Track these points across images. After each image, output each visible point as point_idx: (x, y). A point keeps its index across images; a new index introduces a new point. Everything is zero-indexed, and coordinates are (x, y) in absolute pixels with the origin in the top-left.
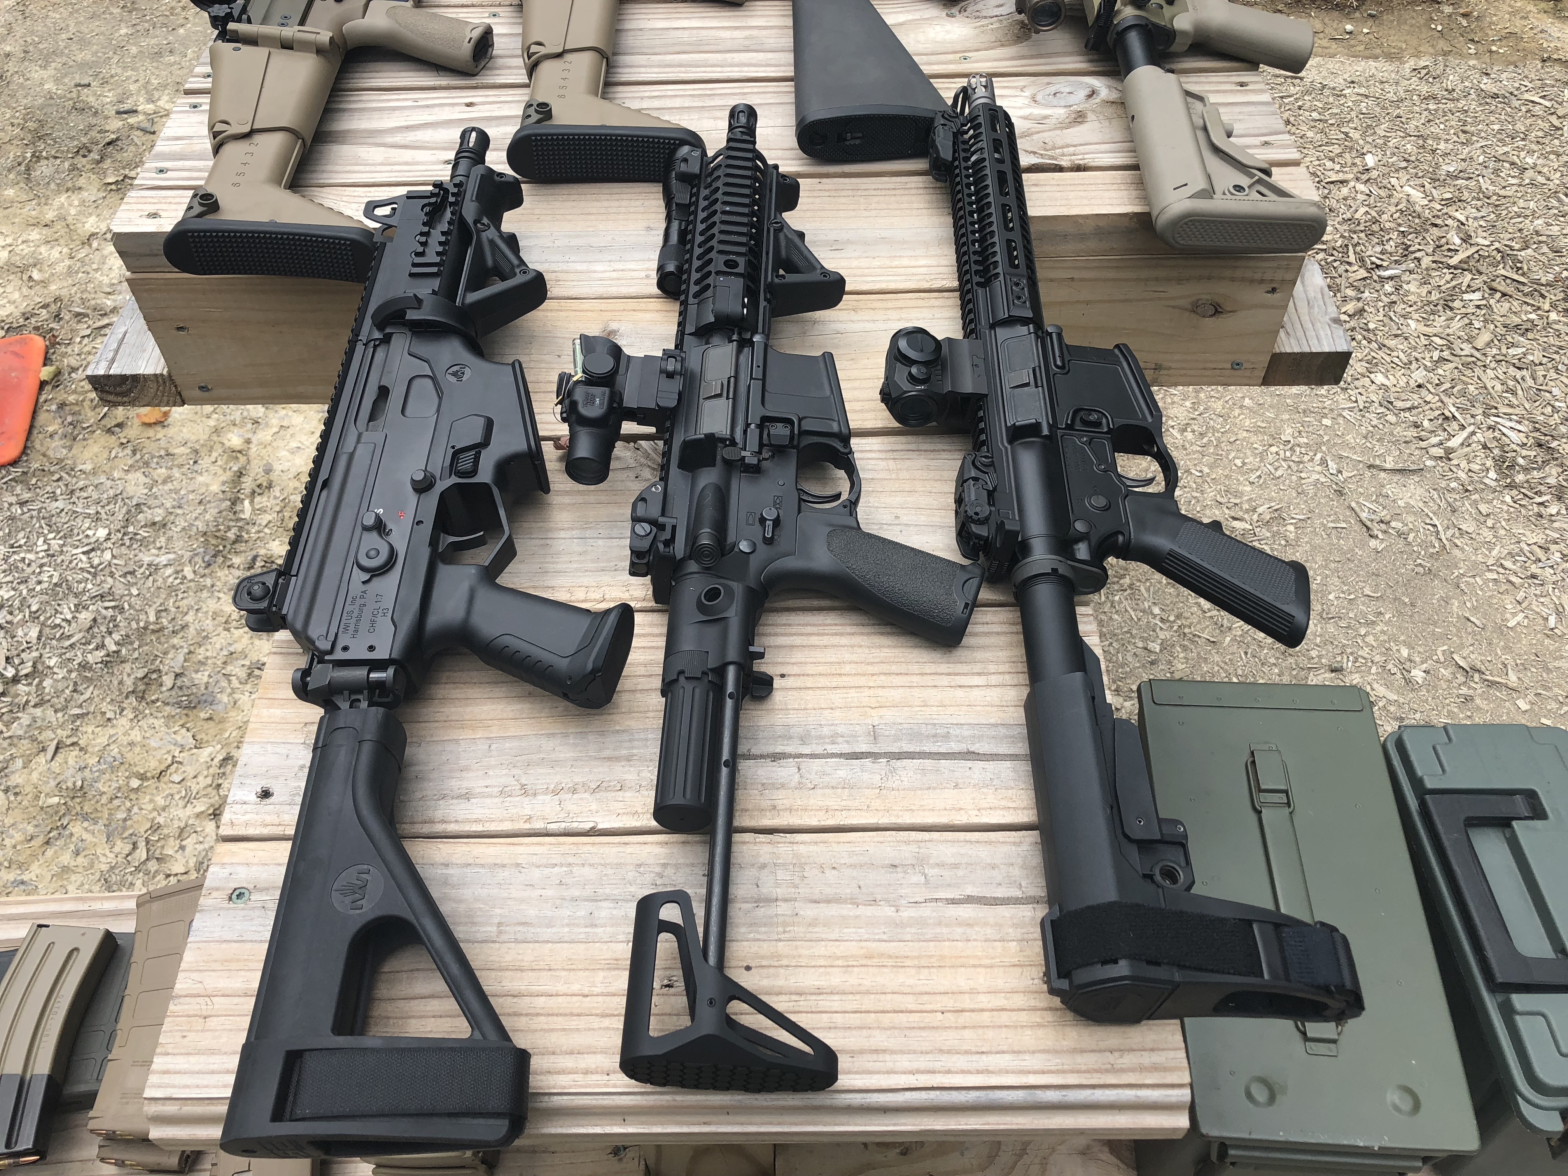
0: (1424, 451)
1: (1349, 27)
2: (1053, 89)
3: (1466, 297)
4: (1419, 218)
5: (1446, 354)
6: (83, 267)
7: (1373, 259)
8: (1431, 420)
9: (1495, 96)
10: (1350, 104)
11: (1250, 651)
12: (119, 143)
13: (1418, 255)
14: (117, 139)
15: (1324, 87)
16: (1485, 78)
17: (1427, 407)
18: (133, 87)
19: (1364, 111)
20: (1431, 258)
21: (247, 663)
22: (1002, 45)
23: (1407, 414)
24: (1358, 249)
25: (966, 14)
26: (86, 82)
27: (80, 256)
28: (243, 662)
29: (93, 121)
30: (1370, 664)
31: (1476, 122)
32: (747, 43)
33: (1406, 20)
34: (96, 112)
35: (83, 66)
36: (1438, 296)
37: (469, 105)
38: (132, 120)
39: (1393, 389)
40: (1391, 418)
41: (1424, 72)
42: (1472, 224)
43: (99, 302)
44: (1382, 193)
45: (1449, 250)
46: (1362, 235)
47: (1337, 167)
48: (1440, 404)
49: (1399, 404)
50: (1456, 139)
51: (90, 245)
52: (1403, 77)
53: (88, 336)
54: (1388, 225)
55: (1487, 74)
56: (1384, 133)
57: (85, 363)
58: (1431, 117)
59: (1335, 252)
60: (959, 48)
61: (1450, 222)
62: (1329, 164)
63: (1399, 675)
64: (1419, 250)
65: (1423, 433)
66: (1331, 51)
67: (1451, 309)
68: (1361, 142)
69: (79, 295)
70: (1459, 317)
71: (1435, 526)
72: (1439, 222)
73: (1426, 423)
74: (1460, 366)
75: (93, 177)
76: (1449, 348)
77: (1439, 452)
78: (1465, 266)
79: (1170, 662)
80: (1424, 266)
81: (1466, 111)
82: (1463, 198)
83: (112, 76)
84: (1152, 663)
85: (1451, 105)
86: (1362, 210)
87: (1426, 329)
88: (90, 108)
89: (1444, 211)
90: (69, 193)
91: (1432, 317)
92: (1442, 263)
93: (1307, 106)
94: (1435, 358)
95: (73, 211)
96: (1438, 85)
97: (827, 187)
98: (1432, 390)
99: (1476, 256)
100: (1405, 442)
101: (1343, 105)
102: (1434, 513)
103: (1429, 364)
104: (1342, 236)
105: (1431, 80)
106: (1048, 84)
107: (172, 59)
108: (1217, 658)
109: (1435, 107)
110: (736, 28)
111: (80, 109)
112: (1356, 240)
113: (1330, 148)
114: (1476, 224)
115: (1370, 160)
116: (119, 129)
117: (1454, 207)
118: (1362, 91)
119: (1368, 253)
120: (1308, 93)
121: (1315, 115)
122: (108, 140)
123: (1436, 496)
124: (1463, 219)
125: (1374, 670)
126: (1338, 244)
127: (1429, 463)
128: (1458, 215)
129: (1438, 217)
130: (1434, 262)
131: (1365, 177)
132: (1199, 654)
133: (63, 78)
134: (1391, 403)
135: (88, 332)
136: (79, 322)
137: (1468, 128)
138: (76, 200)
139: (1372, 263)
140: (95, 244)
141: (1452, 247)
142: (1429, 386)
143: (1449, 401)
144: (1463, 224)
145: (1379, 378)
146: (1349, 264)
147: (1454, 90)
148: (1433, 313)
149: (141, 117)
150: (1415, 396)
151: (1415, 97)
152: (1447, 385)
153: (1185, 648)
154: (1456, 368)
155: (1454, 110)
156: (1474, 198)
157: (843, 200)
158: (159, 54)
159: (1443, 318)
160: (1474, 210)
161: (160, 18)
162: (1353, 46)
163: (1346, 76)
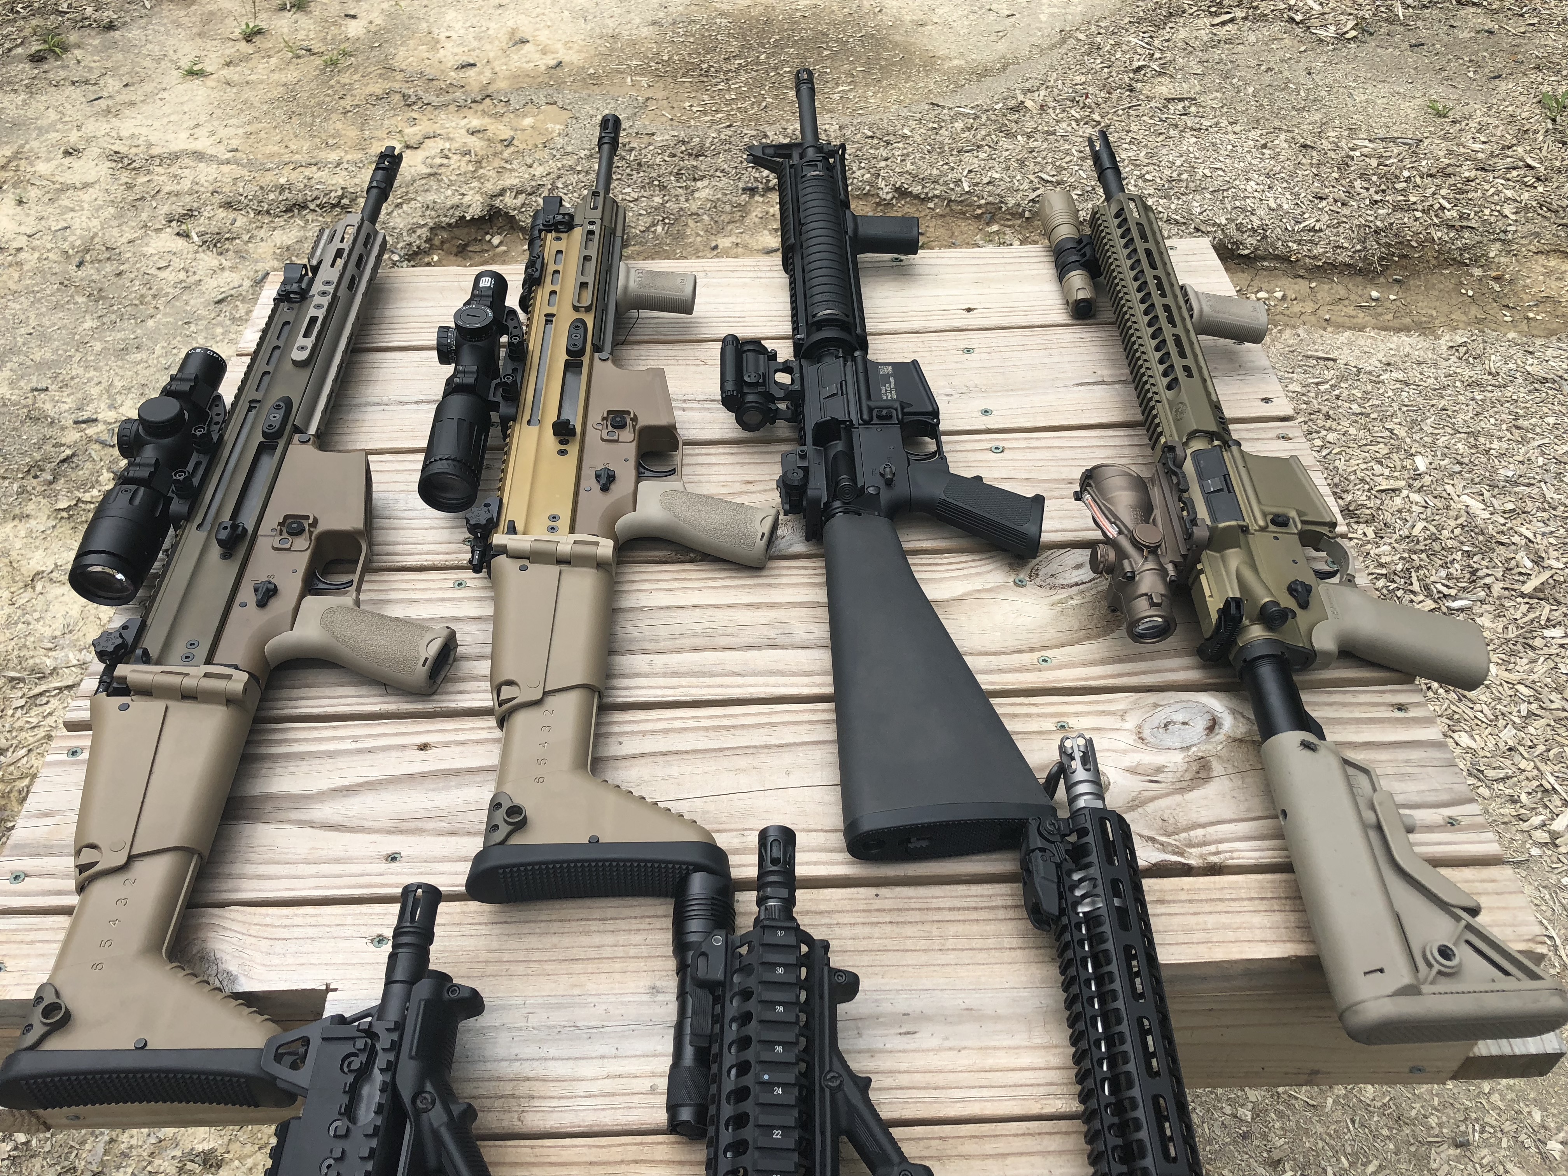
0: (1526, 835)
1: (1375, 294)
2: (1162, 716)
3: (1547, 633)
4: (1483, 534)
5: (1534, 707)
6: (24, 615)
7: (1439, 586)
8: (1529, 793)
9: (1544, 381)
10: (1390, 393)
11: (1357, 1119)
12: (75, 459)
13: (1488, 580)
14: (73, 455)
15: (1359, 370)
16: (1529, 357)
17: (1523, 777)
18: (95, 391)
19: (1407, 402)
20: (1501, 585)
21: (178, 1153)
22: (1089, 638)
23: (1501, 786)
24: (1421, 572)
25: (1038, 581)
26: (44, 386)
27: (21, 601)
28: (173, 1154)
29: (48, 432)
30: (1500, 1135)
31: (1529, 415)
32: (772, 632)
33: (1434, 284)
34: (52, 422)
35: (42, 366)
36: (1516, 633)
37: (424, 747)
38: (91, 431)
39: (1482, 753)
40: (1484, 791)
41: (1463, 350)
42: (1541, 543)
43: (38, 661)
44: (1439, 504)
45: (1520, 574)
46: (1423, 556)
47: (1387, 472)
48: (1536, 772)
49: (1491, 773)
50: (1509, 436)
51: (34, 588)
52: (1440, 356)
53: (22, 707)
54: (1450, 543)
55: (1531, 353)
56: (1431, 430)
57: (15, 742)
58: (1479, 409)
59: (1396, 578)
60: (1035, 641)
61: (1516, 539)
62: (1377, 468)
63: (1534, 1150)
64: (1488, 575)
65: (1523, 811)
66: (1359, 321)
67: (1533, 648)
68: (1408, 440)
69: (16, 653)
70: (1542, 659)
71: (1551, 938)
72: (1503, 539)
73: (1524, 798)
74: (1552, 723)
75: (44, 501)
76: (1537, 699)
77: (1541, 836)
78: (1541, 595)
79: (1265, 1136)
80: (1495, 595)
81: (1516, 401)
82: (1527, 509)
83: (72, 378)
84: (1245, 1136)
85: (1498, 393)
86: (1420, 525)
87: (1506, 674)
88: (46, 418)
89: (1509, 525)
90: (16, 522)
91: (1512, 660)
92: (1515, 590)
93: (1345, 394)
94: (1524, 713)
95: (18, 544)
96: (1480, 367)
97: (888, 904)
98: (1526, 755)
99: (1551, 581)
100: (1504, 823)
101: (1382, 394)
102: (1549, 921)
103: (1517, 720)
104: (1401, 558)
105: (1471, 360)
106: (1156, 705)
107: (138, 356)
108: (1320, 1129)
109: (1481, 397)
110: (759, 606)
111: (35, 417)
112: (1417, 563)
113: (1376, 448)
114: (1545, 542)
115: (1421, 463)
116: (76, 442)
117: (1519, 521)
118: (1400, 376)
119: (1433, 579)
120: (1343, 378)
121: (1355, 408)
122: (63, 456)
123: (1547, 897)
124: (1531, 536)
125: (1504, 1144)
126: (1399, 567)
127: (1535, 851)
128: (1523, 530)
129: (1503, 533)
130: (1505, 589)
131: (1417, 484)
132: (1298, 1123)
133: (18, 380)
134: (1482, 772)
135: (22, 702)
136: (14, 687)
137: (1520, 422)
138: (22, 528)
139: (1439, 592)
140: (39, 587)
141: (1523, 571)
142: (1521, 749)
143: (1546, 769)
144: (1530, 541)
145: (1464, 739)
146: (1414, 593)
147: (1498, 374)
148: (1513, 654)
149: (101, 427)
150: (1508, 763)
151: (1458, 384)
152: (1541, 748)
153: (1281, 1115)
154: (1549, 725)
155: (1503, 399)
156: (1538, 509)
157: (909, 931)
158: (125, 350)
159: (1525, 661)
160: (1541, 524)
161: (129, 309)
162: (1381, 314)
163: (1380, 356)
